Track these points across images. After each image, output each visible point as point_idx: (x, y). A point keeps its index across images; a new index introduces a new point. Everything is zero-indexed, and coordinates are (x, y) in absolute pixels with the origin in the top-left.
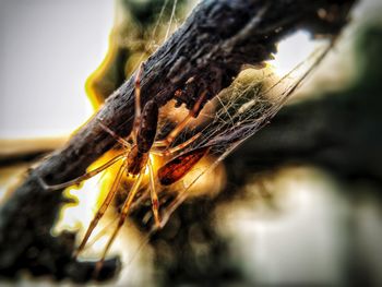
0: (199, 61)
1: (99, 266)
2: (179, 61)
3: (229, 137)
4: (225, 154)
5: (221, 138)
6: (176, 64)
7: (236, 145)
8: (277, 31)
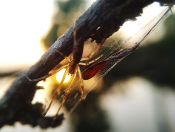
0: (104, 18)
1: (55, 118)
2: (95, 18)
3: (118, 56)
4: (115, 65)
5: (113, 57)
6: (93, 19)
7: (120, 60)
8: (144, 2)
